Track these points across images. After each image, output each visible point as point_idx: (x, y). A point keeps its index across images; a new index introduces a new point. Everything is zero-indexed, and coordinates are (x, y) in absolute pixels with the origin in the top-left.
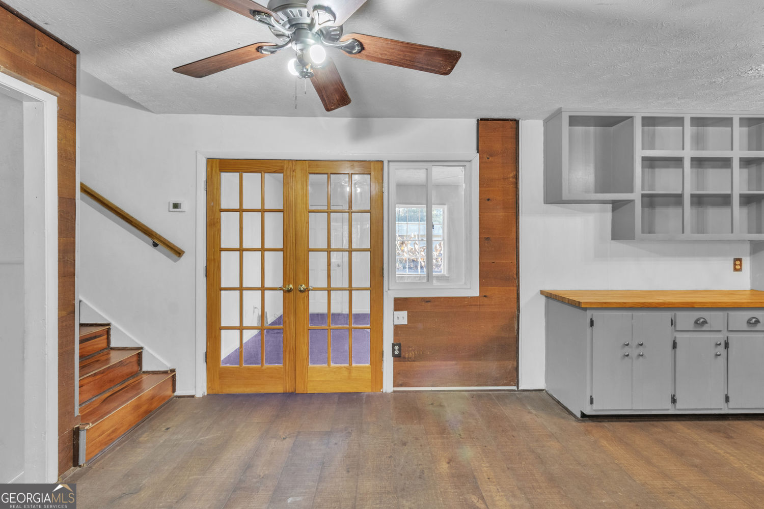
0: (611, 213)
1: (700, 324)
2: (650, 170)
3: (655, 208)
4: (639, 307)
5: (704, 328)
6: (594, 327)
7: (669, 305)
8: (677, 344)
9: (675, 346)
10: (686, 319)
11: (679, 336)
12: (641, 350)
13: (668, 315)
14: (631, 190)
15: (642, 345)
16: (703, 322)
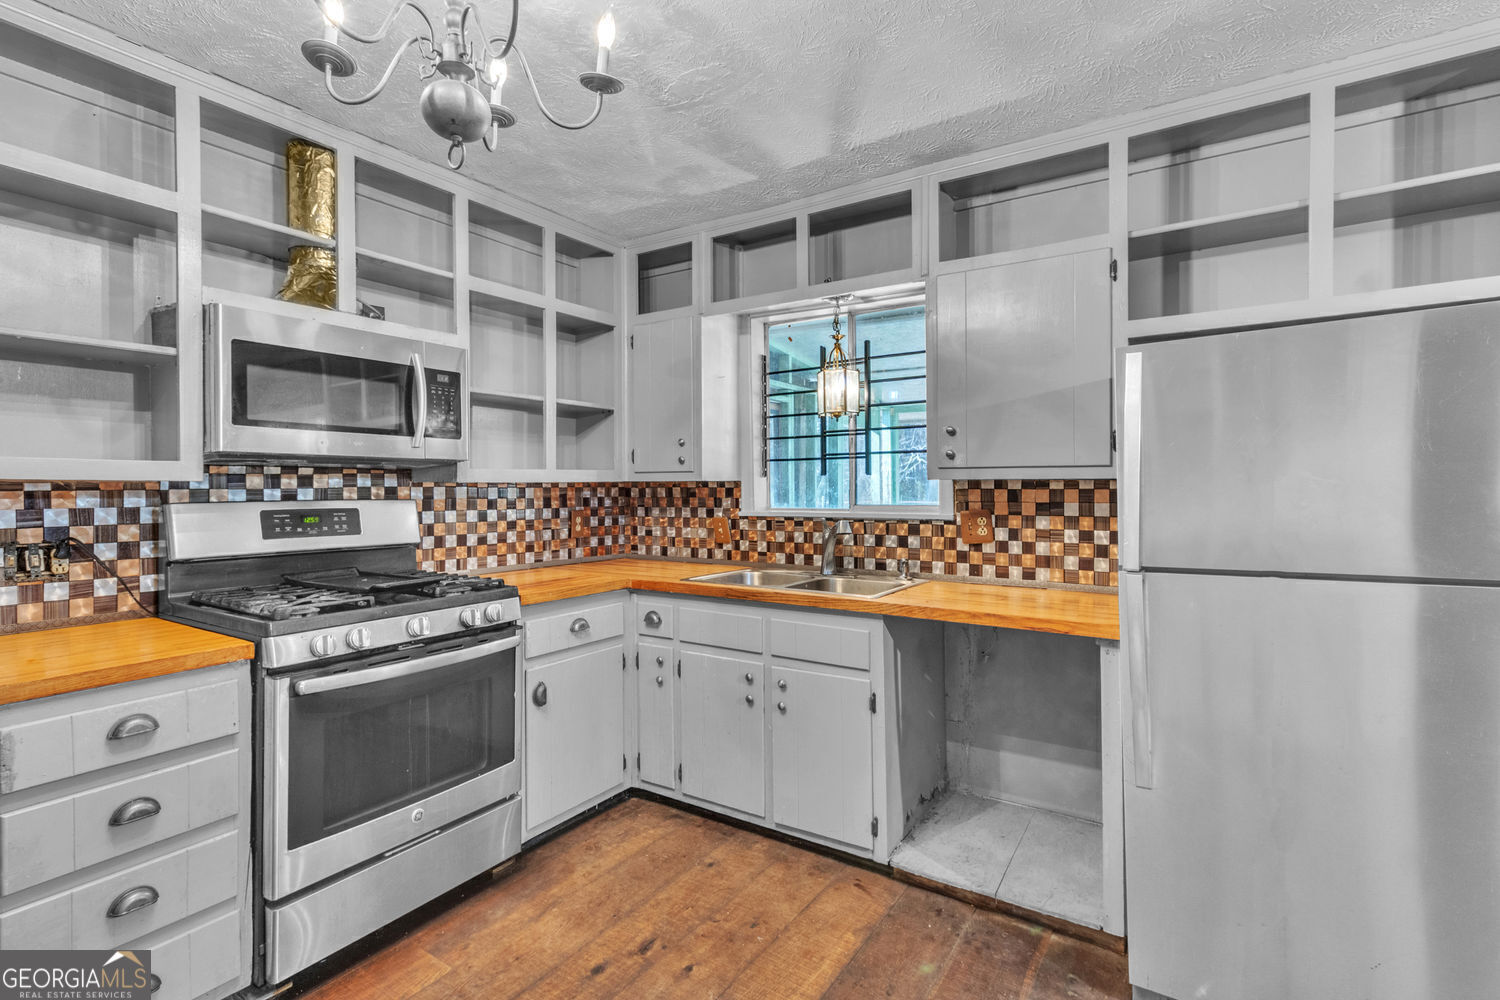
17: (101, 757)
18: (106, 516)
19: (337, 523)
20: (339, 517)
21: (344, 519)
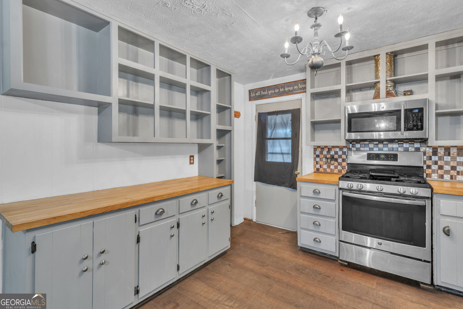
0: (97, 116)
1: (159, 214)
2: (134, 83)
3: (138, 115)
4: (101, 212)
5: (163, 217)
6: (37, 253)
7: (133, 203)
8: (140, 238)
9: (138, 240)
10: (147, 213)
11: (142, 230)
12: (103, 258)
13: (132, 213)
14: (109, 94)
15: (103, 252)
16: (161, 212)
17: (311, 195)
18: (340, 153)
19: (390, 158)
20: (391, 156)
21: (392, 156)
